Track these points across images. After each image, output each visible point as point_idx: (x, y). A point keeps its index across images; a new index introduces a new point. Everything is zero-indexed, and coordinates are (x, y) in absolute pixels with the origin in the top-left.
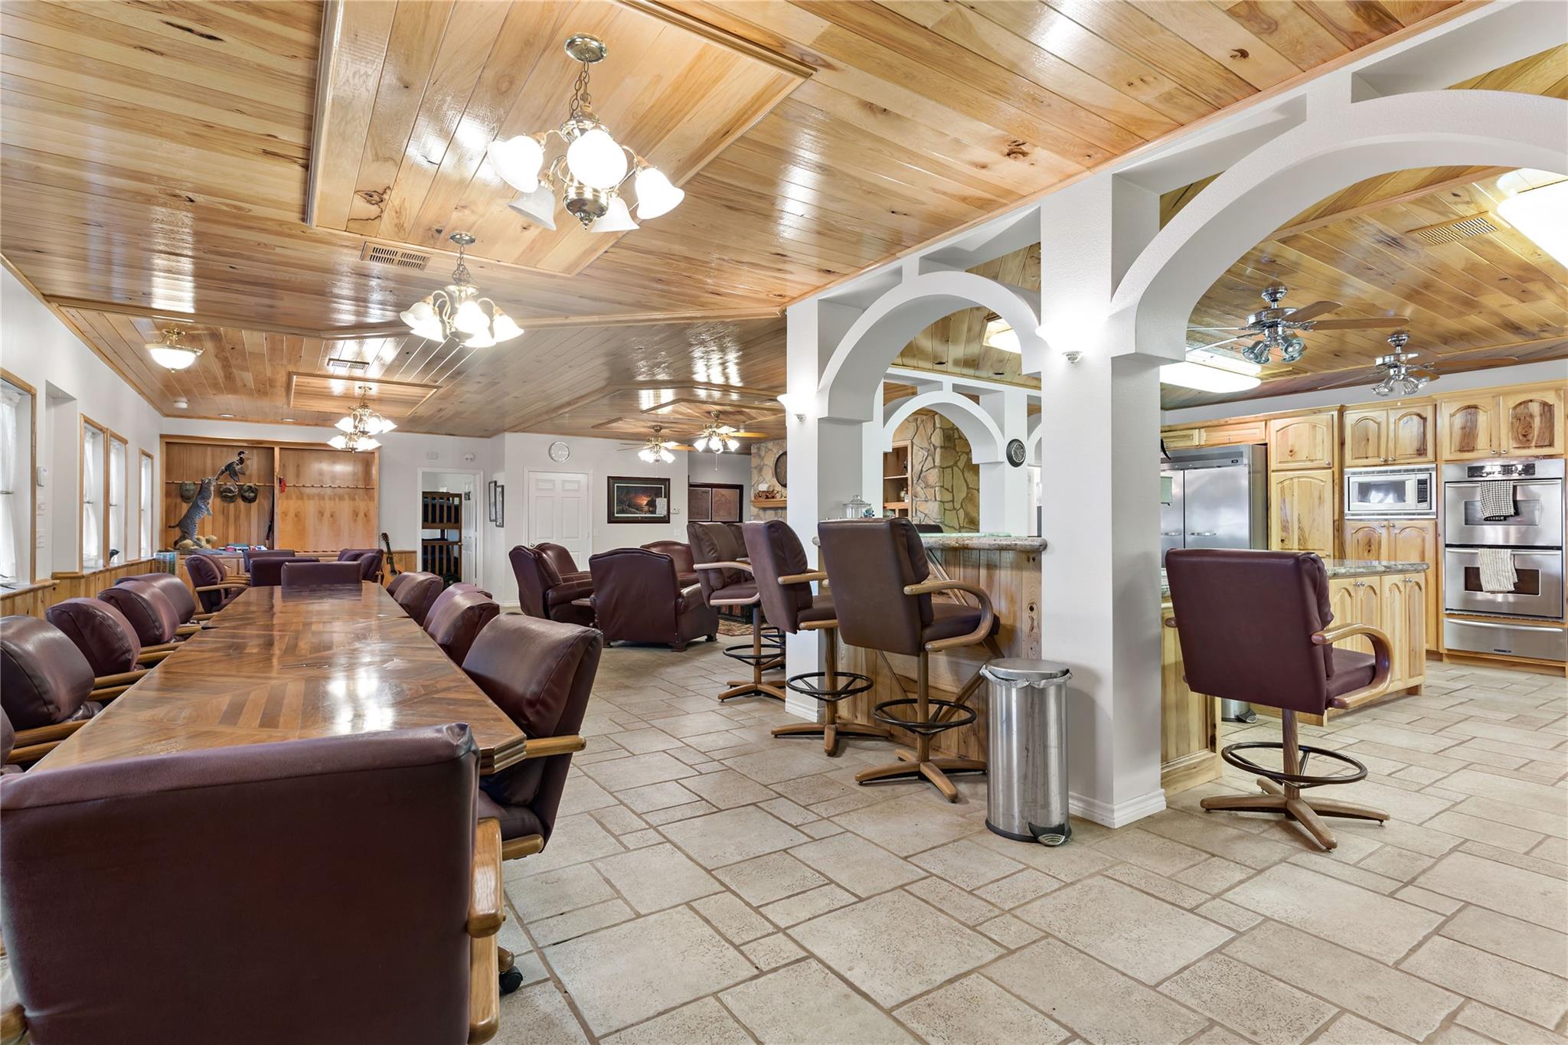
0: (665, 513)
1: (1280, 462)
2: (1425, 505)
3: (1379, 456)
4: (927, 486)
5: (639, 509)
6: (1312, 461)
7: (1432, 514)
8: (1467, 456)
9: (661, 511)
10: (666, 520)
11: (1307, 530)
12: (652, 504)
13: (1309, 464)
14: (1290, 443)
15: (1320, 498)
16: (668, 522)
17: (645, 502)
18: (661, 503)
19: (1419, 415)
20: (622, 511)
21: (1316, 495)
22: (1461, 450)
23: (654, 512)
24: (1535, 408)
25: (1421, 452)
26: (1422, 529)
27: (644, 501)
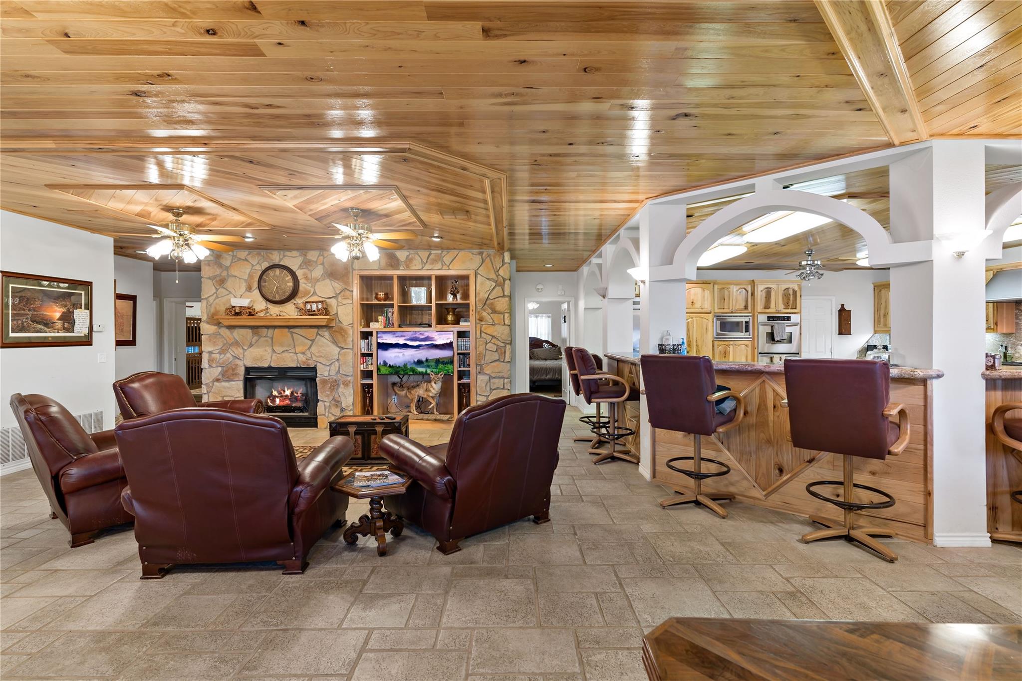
0: (86, 331)
1: (687, 308)
2: (748, 333)
3: (729, 309)
4: (494, 311)
5: (47, 324)
6: (702, 308)
7: (751, 338)
8: (767, 311)
9: (81, 329)
10: (86, 341)
11: (700, 346)
12: (68, 320)
13: (701, 311)
14: (692, 298)
15: (706, 329)
16: (90, 343)
17: (58, 315)
18: (81, 316)
19: (745, 289)
20: (22, 329)
21: (705, 327)
22: (765, 308)
23: (71, 329)
24: (791, 292)
25: (746, 307)
26: (746, 346)
27: (56, 312)
